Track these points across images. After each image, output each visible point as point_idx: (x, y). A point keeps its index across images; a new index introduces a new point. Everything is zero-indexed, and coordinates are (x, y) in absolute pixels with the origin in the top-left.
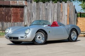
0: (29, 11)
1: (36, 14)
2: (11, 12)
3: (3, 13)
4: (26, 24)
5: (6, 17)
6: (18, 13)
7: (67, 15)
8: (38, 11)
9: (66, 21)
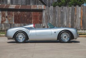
0: (47, 14)
1: (53, 16)
2: (32, 15)
3: (25, 16)
4: (44, 25)
5: (28, 19)
6: (37, 16)
7: (80, 18)
8: (55, 14)
9: (79, 23)
